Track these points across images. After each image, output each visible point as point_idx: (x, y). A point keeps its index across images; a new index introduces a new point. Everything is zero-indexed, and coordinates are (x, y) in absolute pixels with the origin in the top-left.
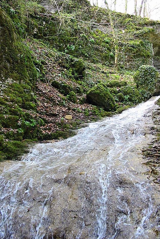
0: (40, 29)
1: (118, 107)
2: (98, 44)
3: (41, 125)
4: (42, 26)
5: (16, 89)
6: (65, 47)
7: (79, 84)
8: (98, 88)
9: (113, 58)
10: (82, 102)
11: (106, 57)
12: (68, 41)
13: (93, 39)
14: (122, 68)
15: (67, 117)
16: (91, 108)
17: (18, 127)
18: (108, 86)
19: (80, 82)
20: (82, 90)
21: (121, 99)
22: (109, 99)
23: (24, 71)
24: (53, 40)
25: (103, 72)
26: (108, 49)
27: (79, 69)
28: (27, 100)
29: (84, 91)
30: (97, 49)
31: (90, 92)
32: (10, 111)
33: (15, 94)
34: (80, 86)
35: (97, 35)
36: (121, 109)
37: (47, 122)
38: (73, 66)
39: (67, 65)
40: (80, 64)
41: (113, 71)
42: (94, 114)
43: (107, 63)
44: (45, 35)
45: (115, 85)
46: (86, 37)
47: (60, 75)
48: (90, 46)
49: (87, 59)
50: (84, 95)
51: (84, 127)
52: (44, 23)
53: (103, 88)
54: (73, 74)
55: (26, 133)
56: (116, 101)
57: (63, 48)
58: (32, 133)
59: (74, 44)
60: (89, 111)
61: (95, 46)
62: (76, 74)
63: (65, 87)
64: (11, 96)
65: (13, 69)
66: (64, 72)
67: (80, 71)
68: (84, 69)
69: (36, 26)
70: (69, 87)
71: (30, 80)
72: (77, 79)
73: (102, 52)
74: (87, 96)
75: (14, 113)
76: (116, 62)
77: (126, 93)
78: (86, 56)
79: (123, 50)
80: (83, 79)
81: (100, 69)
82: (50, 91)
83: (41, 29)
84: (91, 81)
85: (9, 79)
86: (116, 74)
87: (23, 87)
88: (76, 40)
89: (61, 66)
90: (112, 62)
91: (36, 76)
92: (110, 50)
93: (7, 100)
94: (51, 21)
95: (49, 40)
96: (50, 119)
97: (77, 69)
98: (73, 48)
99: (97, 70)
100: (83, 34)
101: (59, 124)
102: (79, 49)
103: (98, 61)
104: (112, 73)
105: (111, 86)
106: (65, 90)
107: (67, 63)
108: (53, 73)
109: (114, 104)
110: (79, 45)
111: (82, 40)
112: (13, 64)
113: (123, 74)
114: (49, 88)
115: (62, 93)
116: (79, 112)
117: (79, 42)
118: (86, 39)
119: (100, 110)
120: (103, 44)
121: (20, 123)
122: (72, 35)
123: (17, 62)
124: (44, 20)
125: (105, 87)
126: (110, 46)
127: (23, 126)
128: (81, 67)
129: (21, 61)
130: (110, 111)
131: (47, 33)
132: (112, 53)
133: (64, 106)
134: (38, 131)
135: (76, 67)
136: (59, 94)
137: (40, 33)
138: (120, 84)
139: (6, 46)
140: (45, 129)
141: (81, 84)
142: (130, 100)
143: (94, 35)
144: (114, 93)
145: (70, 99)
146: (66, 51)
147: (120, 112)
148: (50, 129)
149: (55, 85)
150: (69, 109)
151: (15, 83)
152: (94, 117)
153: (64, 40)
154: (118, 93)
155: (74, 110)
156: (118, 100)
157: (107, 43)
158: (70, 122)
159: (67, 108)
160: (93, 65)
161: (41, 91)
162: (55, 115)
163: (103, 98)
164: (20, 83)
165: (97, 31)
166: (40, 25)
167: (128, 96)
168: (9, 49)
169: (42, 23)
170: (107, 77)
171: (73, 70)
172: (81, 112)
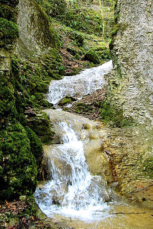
0: (53, 10)
1: (101, 62)
2: (91, 20)
3: (65, 70)
4: (55, 7)
5: (53, 52)
6: (70, 23)
7: (80, 49)
8: (90, 51)
9: (101, 29)
10: (82, 60)
11: (97, 29)
12: (72, 19)
13: (88, 16)
14: (107, 37)
15: (76, 66)
16: (86, 62)
17: (57, 69)
18: (96, 50)
19: (81, 48)
20: (82, 53)
21: (103, 58)
22: (96, 57)
23: (55, 43)
24: (63, 18)
25: (95, 41)
26: (99, 23)
27: (80, 40)
28: (58, 58)
29: (83, 53)
30: (91, 24)
31: (86, 54)
32: (52, 62)
33: (53, 54)
34: (81, 51)
35: (91, 13)
36: (102, 63)
37: (67, 68)
38: (77, 38)
39: (74, 38)
40: (80, 37)
41: (101, 40)
42: (88, 65)
43: (98, 33)
44: (57, 14)
45: (100, 49)
46: (84, 14)
47: (70, 44)
48: (87, 21)
49: (85, 31)
50: (83, 56)
51: (83, 70)
52: (56, 5)
53: (93, 51)
54: (77, 43)
55: (60, 72)
56: (100, 59)
57: (69, 24)
58: (62, 73)
59: (76, 21)
60: (86, 64)
61: (90, 21)
62: (79, 43)
63: (73, 51)
64: (52, 56)
65: (50, 42)
66: (72, 42)
67: (81, 41)
68: (83, 40)
69: (51, 8)
70: (75, 51)
71: (58, 48)
72: (79, 46)
73: (94, 25)
74: (85, 56)
75: (54, 63)
76: (103, 33)
77: (105, 54)
78: (84, 29)
79: (108, 23)
80: (82, 46)
81: (93, 39)
82: (66, 54)
83: (55, 10)
84: (87, 47)
85: (49, 47)
86: (103, 42)
87: (55, 51)
88: (77, 18)
89: (70, 39)
90: (101, 33)
91: (60, 45)
92: (100, 24)
93: (50, 57)
94: (60, 4)
95: (60, 18)
96: (68, 67)
97: (79, 40)
98: (75, 23)
99: (91, 39)
100: (82, 12)
101: (73, 69)
102: (80, 24)
103: (91, 32)
104: (100, 41)
105: (98, 50)
106: (73, 53)
107: (73, 36)
108: (66, 43)
109: (99, 60)
110: (79, 21)
111: (81, 17)
112: (50, 39)
113: (108, 42)
114: (66, 52)
115: (72, 54)
116: (81, 64)
117: (79, 19)
118: (84, 16)
119: (91, 63)
120: (95, 19)
121: (57, 68)
122: (74, 14)
123: (52, 38)
124: (56, 3)
125: (94, 50)
126: (100, 20)
127: (58, 69)
128: (81, 38)
129: (53, 38)
130: (96, 64)
131: (59, 13)
132: (101, 26)
133: (74, 62)
134: (64, 72)
135: (78, 39)
136: (71, 55)
137: (54, 13)
138: (103, 49)
139: (47, 30)
140: (67, 71)
141: (81, 50)
142: (108, 58)
143: (89, 13)
144: (99, 54)
145: (76, 58)
146: (71, 26)
147: (101, 65)
148: (69, 71)
149: (68, 50)
150: (76, 63)
151: (52, 49)
152: (88, 67)
153: (70, 17)
154: (102, 54)
155: (79, 63)
156: (101, 58)
157: (98, 18)
158: (77, 68)
159: (75, 62)
160: (88, 36)
161: (62, 53)
162: (70, 65)
163: (93, 57)
164: (54, 49)
165: (91, 10)
166: (54, 7)
167: (107, 56)
168: (48, 32)
169: (55, 5)
170: (97, 44)
171: (77, 40)
172: (82, 64)
